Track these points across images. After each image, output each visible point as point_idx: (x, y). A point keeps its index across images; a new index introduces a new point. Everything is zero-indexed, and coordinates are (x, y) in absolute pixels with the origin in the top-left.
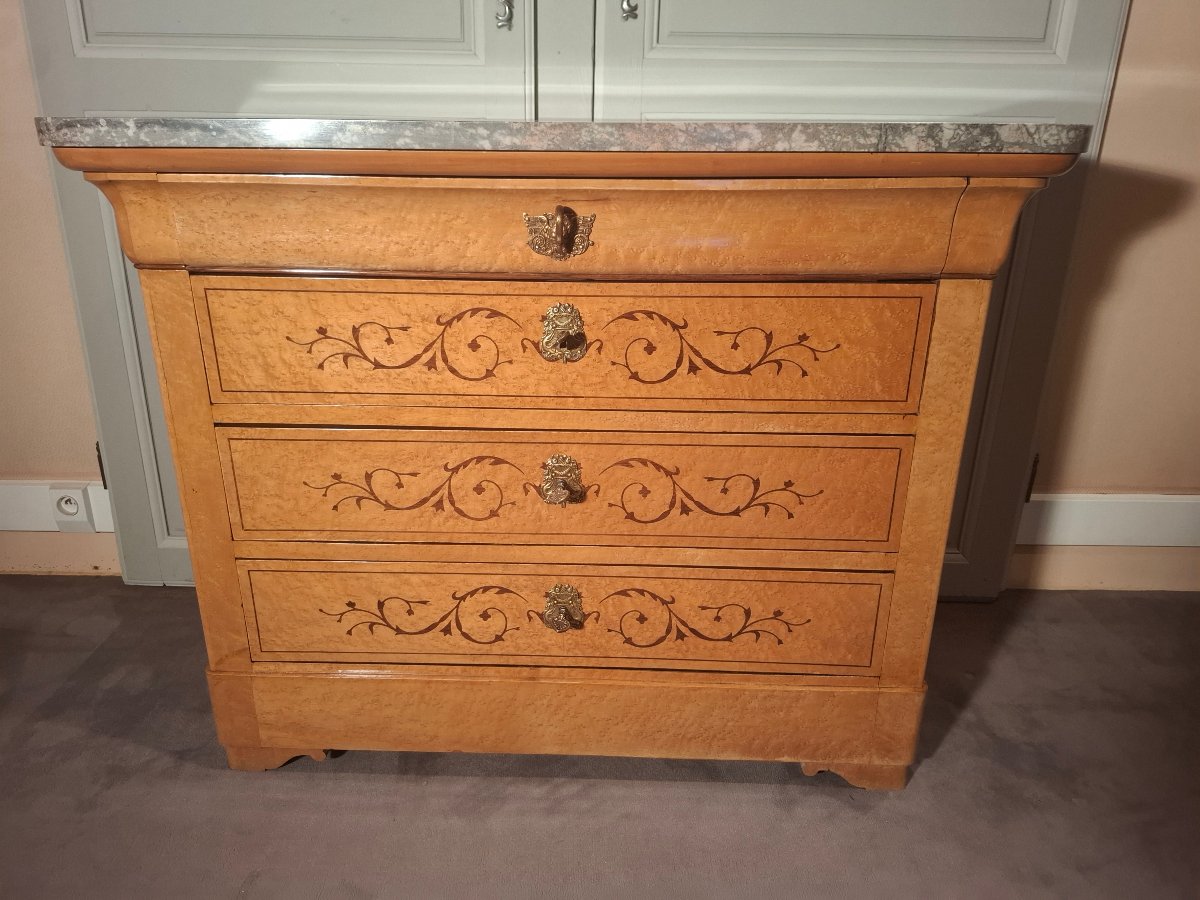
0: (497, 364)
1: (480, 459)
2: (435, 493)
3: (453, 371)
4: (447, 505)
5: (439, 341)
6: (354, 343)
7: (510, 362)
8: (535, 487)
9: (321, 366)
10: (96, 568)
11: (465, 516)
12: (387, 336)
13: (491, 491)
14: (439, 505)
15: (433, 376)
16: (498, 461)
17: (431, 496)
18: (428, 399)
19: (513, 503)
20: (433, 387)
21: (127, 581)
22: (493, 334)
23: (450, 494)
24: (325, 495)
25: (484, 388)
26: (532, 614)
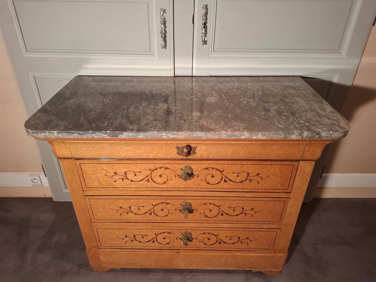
0: (167, 180)
1: (162, 203)
2: (149, 211)
3: (154, 182)
4: (153, 213)
5: (150, 175)
6: (125, 176)
7: (171, 180)
8: (179, 209)
9: (115, 181)
10: (45, 195)
11: (158, 216)
12: (135, 174)
13: (166, 210)
14: (151, 214)
15: (148, 183)
16: (167, 203)
17: (148, 211)
18: (147, 189)
19: (172, 213)
20: (148, 186)
21: (54, 200)
22: (166, 173)
23: (154, 211)
24: (118, 211)
25: (164, 186)
26: (177, 238)
